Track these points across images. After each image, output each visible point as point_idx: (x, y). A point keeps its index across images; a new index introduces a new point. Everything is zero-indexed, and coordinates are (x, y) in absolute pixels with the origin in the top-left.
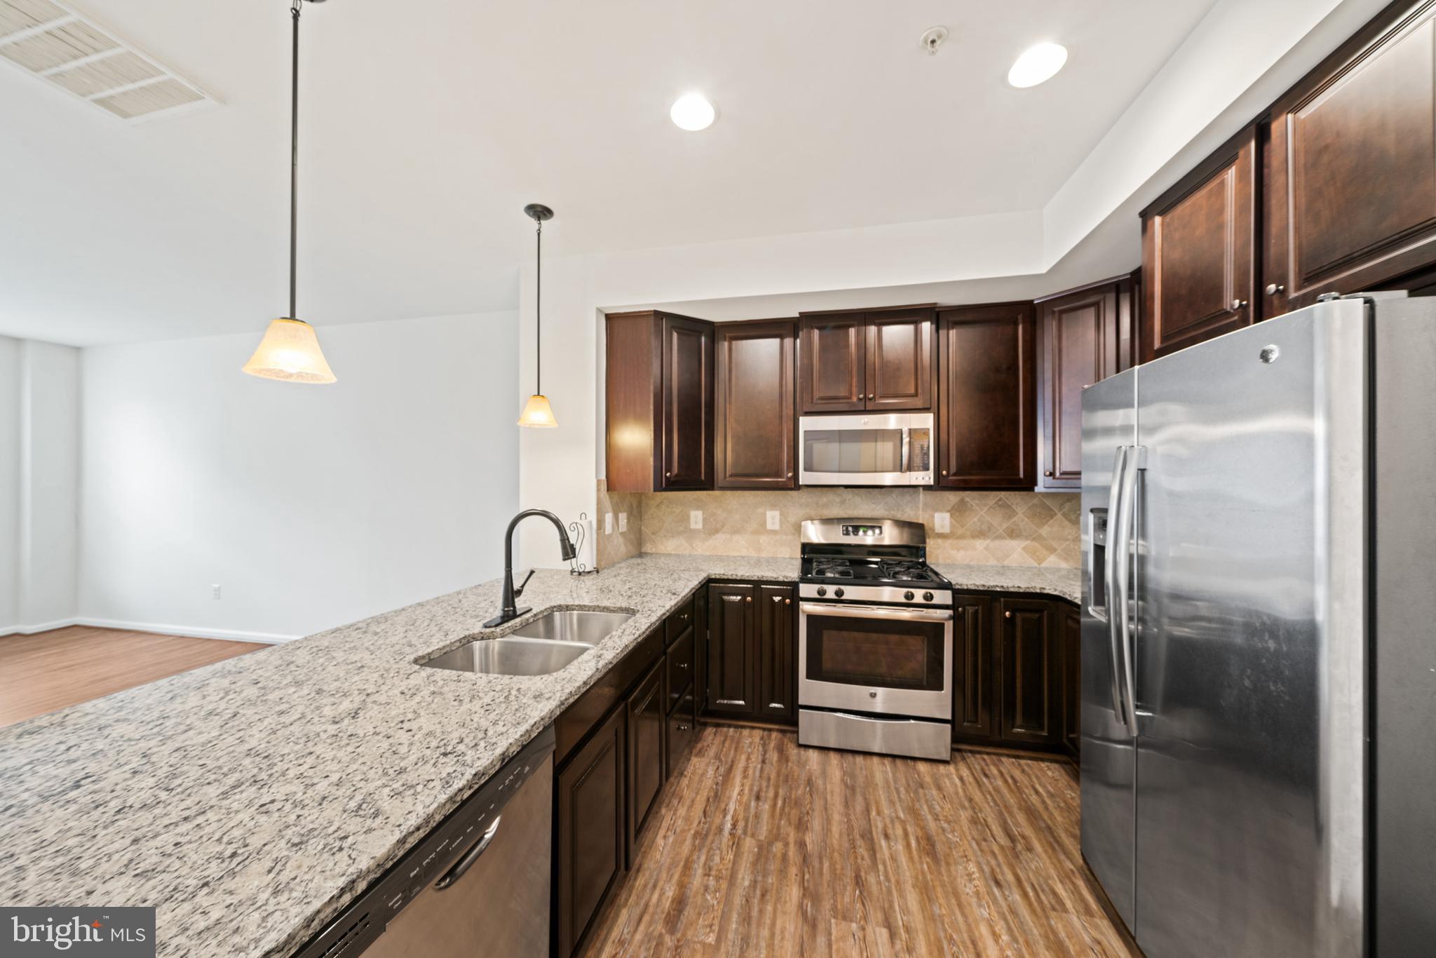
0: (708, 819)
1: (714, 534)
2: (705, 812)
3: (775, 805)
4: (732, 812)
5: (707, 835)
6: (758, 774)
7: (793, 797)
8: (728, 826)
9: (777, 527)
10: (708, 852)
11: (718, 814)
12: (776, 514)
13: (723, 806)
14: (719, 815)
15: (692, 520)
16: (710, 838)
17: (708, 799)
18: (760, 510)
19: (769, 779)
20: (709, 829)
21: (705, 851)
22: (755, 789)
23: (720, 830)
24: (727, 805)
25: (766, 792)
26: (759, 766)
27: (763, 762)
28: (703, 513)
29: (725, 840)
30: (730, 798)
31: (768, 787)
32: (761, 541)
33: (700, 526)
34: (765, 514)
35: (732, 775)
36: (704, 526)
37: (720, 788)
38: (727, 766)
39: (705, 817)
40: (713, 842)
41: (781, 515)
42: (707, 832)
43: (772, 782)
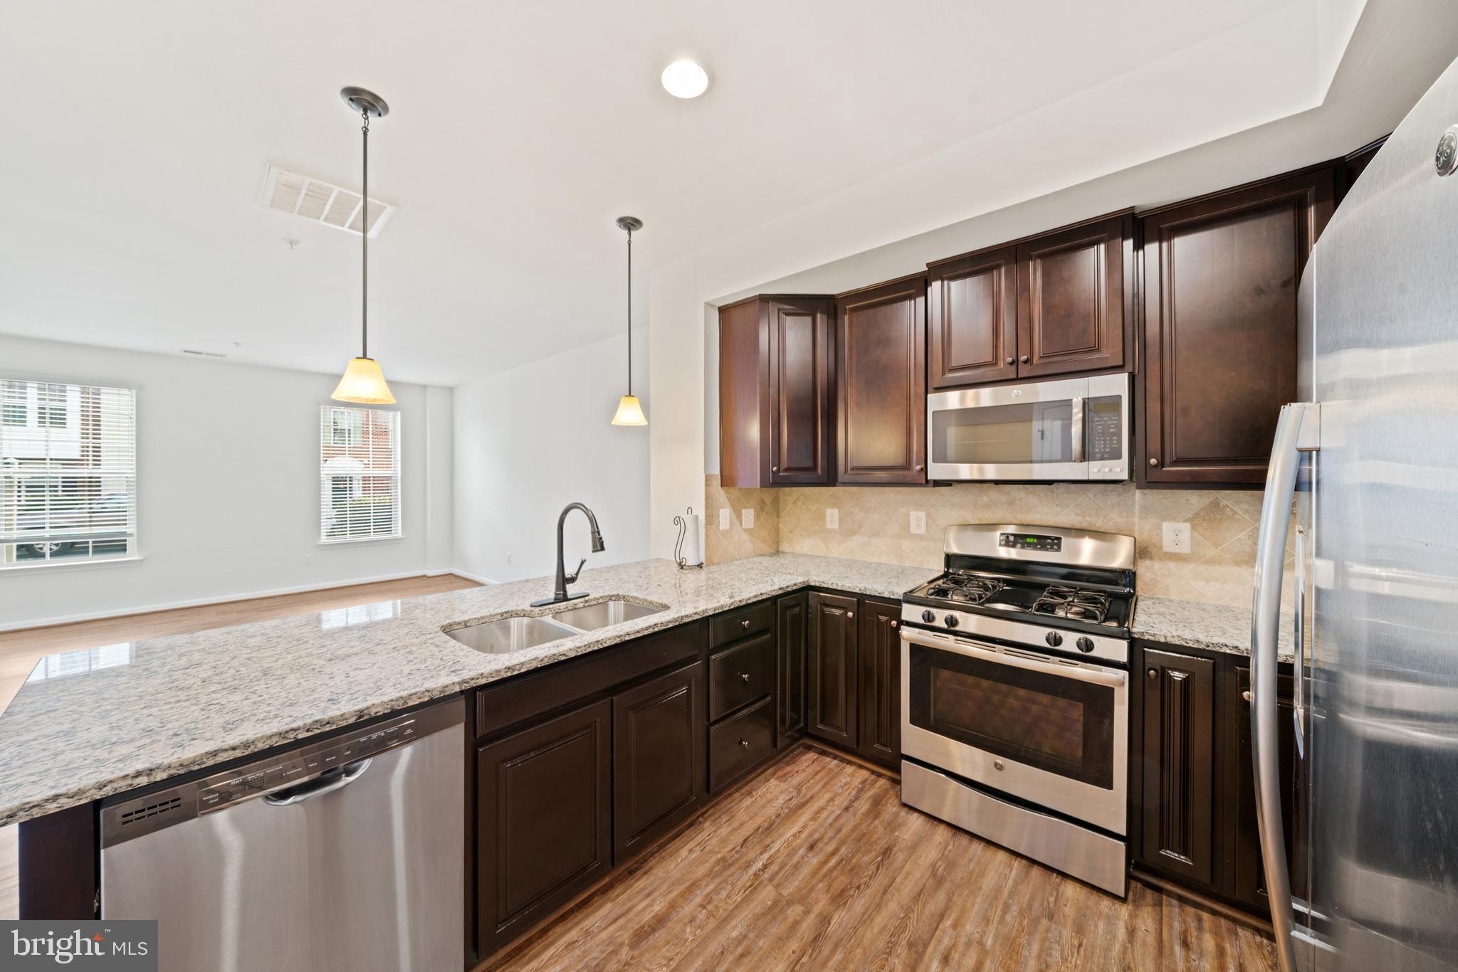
0: (744, 849)
1: (850, 536)
2: (745, 841)
3: (826, 862)
4: (772, 851)
5: (731, 865)
6: (830, 821)
7: (854, 861)
8: (759, 865)
9: (922, 531)
10: (721, 883)
11: (758, 846)
12: (922, 515)
13: (768, 841)
14: (758, 849)
15: (828, 518)
16: (733, 869)
17: (759, 828)
18: (903, 510)
19: (839, 830)
20: (738, 860)
21: (717, 881)
22: (816, 836)
23: (748, 865)
24: (772, 842)
25: (826, 844)
26: (838, 812)
27: (847, 809)
28: (839, 511)
29: (745, 878)
30: (781, 835)
31: (831, 839)
32: (904, 547)
33: (836, 526)
34: (909, 515)
35: (801, 811)
36: (839, 526)
37: (778, 821)
38: (802, 801)
39: (741, 847)
40: (732, 875)
41: (927, 516)
42: (733, 862)
43: (839, 836)
